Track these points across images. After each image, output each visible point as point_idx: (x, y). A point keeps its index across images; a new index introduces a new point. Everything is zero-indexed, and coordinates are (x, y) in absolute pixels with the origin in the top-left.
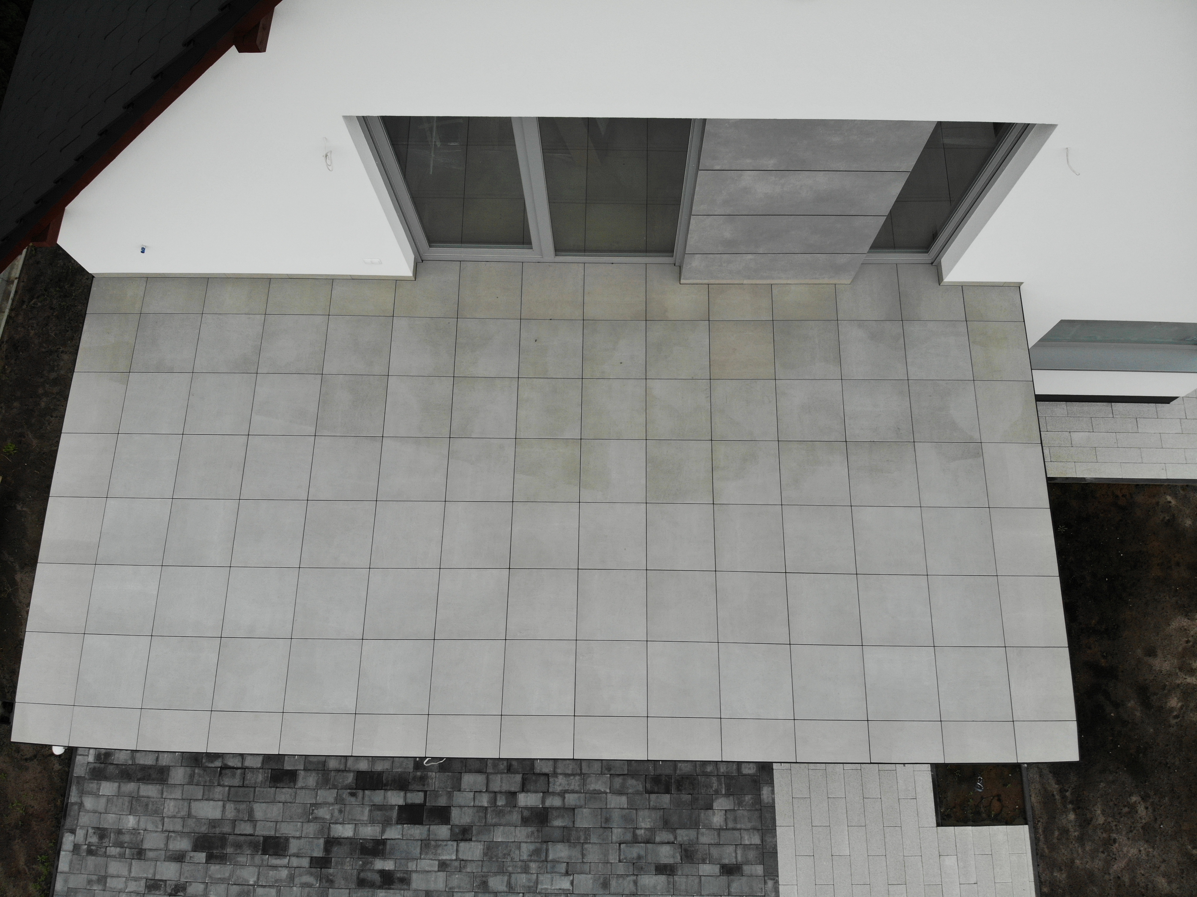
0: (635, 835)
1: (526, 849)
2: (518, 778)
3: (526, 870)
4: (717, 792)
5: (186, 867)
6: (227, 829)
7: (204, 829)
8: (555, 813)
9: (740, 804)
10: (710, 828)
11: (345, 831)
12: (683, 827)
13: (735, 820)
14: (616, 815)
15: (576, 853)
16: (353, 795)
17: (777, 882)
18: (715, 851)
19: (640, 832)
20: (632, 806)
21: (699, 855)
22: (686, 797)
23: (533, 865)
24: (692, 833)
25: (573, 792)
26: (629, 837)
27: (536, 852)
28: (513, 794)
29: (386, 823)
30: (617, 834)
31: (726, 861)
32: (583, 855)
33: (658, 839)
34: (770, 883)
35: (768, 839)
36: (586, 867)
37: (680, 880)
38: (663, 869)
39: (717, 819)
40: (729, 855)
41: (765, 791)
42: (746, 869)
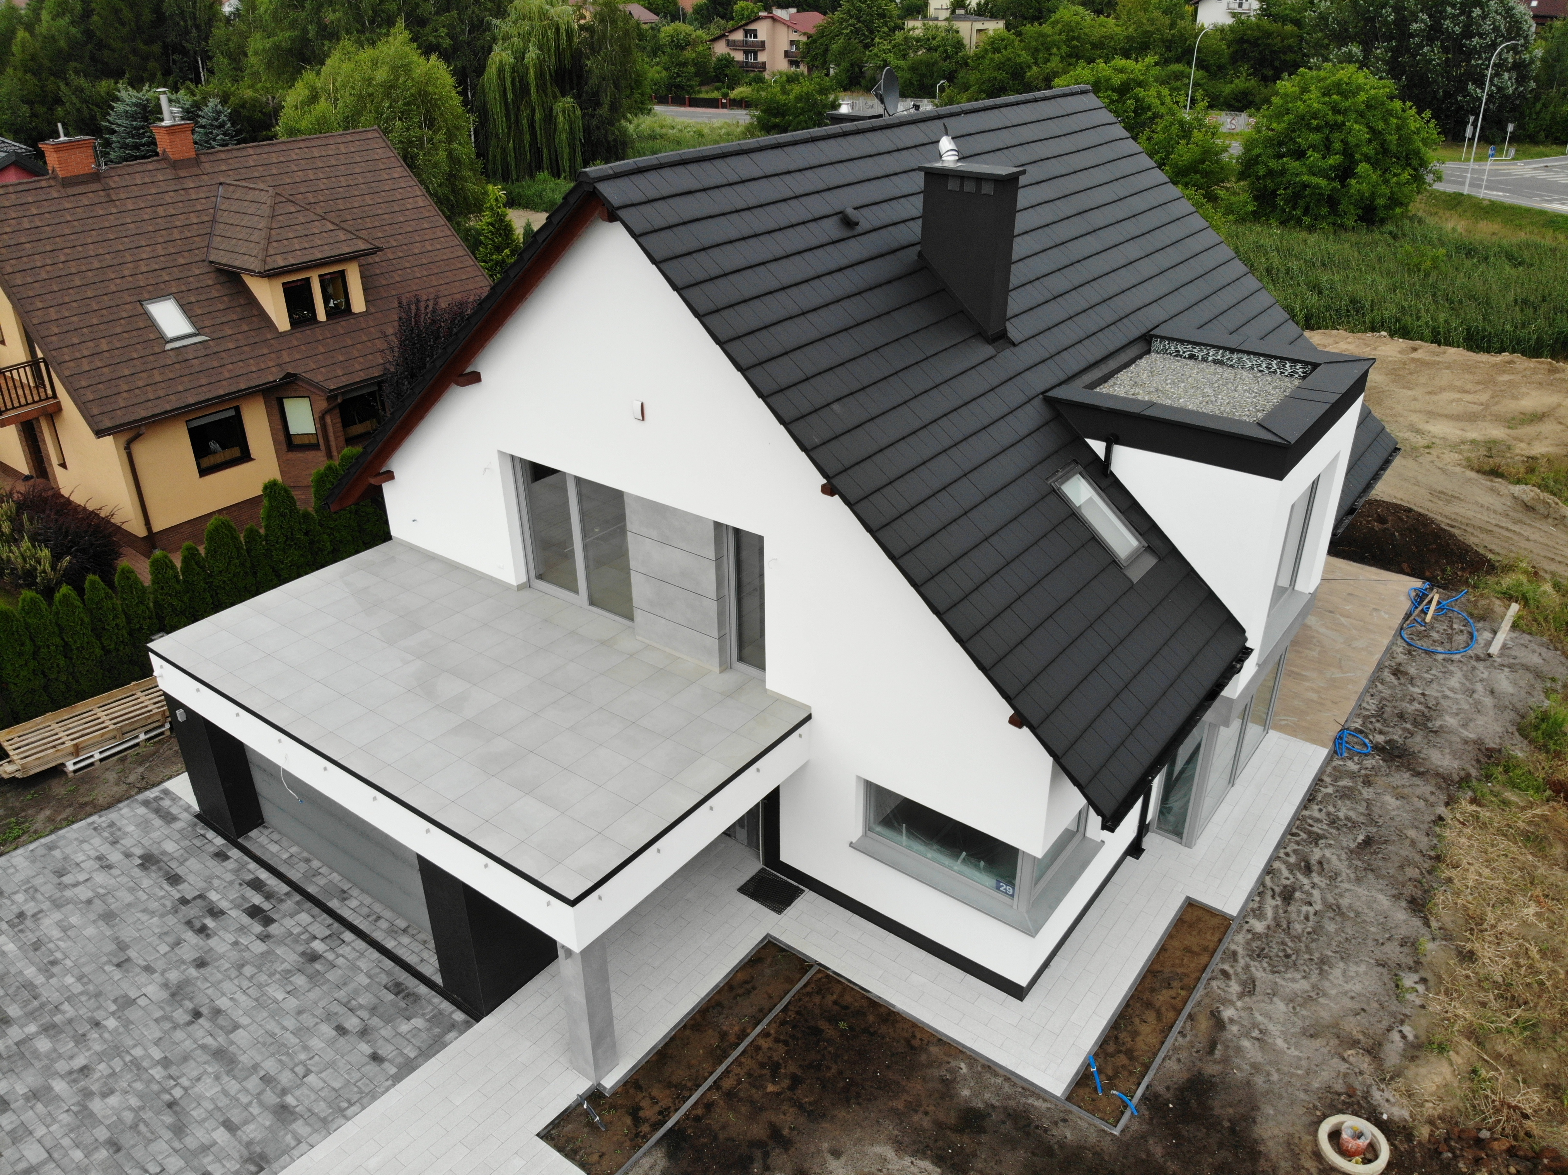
0: (349, 1002)
1: (286, 966)
2: (328, 932)
3: (271, 975)
4: (423, 1014)
5: (126, 861)
6: (165, 859)
7: (156, 852)
8: (323, 961)
9: (428, 1030)
10: (394, 1028)
11: (213, 896)
12: (380, 1017)
13: (414, 1036)
14: (352, 986)
15: (307, 986)
16: (241, 885)
17: (394, 1085)
18: (381, 1042)
19: (354, 1003)
20: (367, 988)
21: (369, 1038)
22: (403, 1004)
23: (278, 976)
24: (382, 1024)
25: (347, 959)
26: (345, 1000)
27: (288, 971)
28: (315, 938)
29: (237, 907)
30: (341, 994)
31: (380, 1052)
32: (309, 991)
33: (358, 1013)
34: (390, 1082)
35: (420, 1060)
36: (302, 997)
37: (342, 1041)
38: (341, 1030)
39: (404, 1027)
40: (385, 1050)
41: (452, 1034)
42: (386, 1065)
